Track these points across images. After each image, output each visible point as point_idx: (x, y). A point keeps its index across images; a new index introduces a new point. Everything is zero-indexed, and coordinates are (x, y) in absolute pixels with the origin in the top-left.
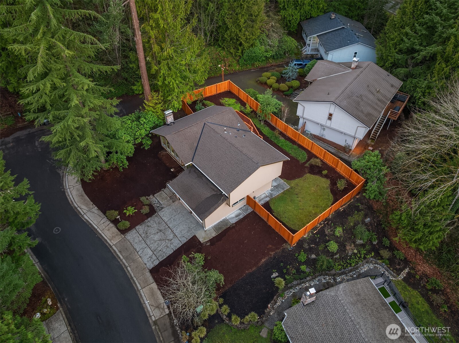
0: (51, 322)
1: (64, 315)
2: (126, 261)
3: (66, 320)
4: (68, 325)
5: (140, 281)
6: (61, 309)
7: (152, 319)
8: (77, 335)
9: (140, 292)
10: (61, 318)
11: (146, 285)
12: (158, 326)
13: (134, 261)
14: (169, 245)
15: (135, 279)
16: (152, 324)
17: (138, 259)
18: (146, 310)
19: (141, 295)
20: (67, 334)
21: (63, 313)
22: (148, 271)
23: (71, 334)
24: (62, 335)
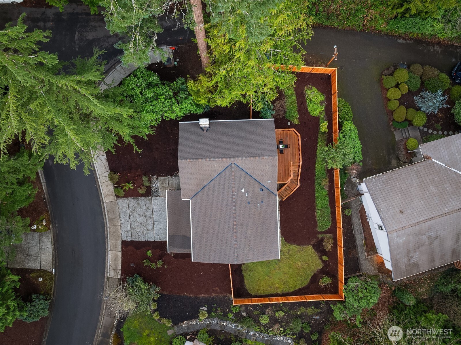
0: (43, 236)
1: (52, 236)
2: (109, 222)
3: (53, 240)
4: (53, 244)
5: (111, 244)
6: (51, 230)
7: (107, 274)
8: (57, 254)
9: (108, 251)
10: (50, 237)
11: (114, 250)
12: (109, 281)
13: (115, 226)
14: (145, 233)
15: (109, 240)
16: (106, 277)
17: (118, 226)
18: (106, 266)
19: (108, 254)
20: (50, 250)
21: (52, 233)
22: (120, 240)
23: (53, 251)
24: (48, 248)
